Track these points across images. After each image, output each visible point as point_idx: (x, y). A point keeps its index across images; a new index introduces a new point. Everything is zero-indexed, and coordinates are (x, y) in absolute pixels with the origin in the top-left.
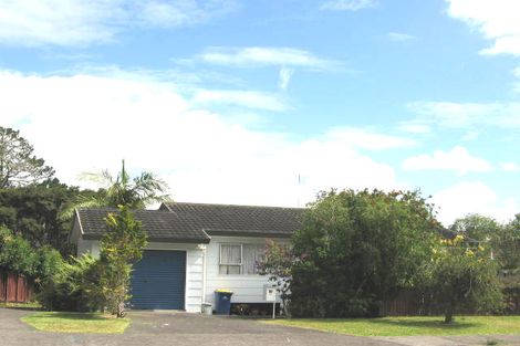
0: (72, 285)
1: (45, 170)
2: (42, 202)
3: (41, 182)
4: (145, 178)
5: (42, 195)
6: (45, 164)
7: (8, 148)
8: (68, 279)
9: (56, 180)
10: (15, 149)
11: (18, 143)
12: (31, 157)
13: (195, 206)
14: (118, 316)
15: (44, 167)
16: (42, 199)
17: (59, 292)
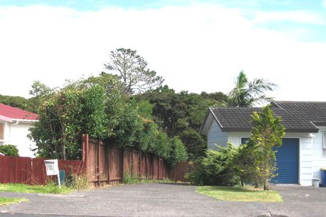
0: (218, 166)
1: (156, 80)
2: (162, 104)
3: (155, 88)
4: (257, 82)
5: (161, 99)
6: (157, 75)
7: (129, 64)
8: (215, 162)
9: (166, 86)
10: (134, 65)
11: (136, 60)
12: (146, 70)
13: (297, 103)
14: (265, 189)
15: (155, 77)
16: (161, 101)
17: (208, 172)
